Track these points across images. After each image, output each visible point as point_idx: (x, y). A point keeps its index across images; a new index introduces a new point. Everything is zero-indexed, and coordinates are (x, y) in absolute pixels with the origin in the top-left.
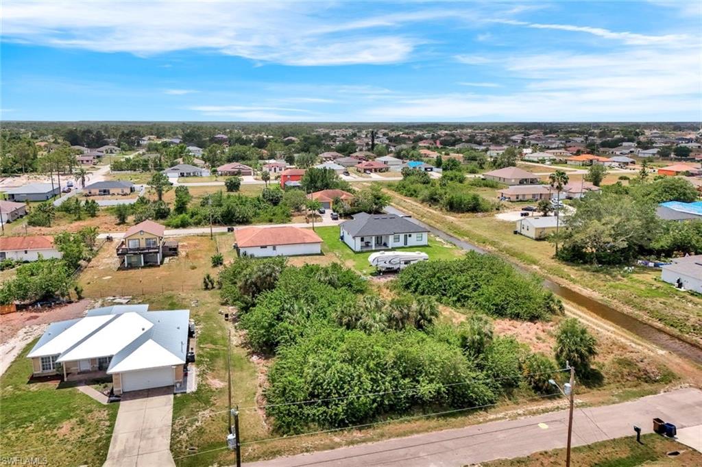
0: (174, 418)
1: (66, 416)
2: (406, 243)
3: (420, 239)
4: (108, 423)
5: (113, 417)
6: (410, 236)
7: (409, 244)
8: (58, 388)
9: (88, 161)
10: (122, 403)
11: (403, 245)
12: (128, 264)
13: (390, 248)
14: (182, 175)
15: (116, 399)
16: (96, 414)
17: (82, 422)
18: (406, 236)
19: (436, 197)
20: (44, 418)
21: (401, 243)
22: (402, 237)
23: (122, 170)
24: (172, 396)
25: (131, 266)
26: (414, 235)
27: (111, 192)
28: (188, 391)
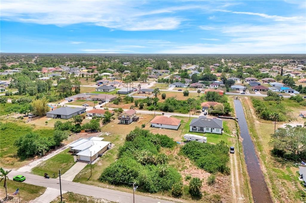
0: (83, 169)
1: (66, 162)
2: (212, 132)
3: (218, 131)
4: (71, 166)
5: (73, 165)
6: (214, 129)
7: (213, 132)
8: (71, 155)
9: (155, 77)
10: (78, 162)
11: (210, 132)
12: (121, 122)
13: (204, 132)
14: (176, 86)
15: (78, 161)
16: (71, 163)
17: (67, 164)
18: (212, 129)
19: (260, 110)
20: (62, 161)
21: (210, 131)
22: (210, 129)
23: (160, 82)
24: (87, 164)
25: (121, 123)
26: (215, 129)
27: (146, 93)
28: (92, 164)
